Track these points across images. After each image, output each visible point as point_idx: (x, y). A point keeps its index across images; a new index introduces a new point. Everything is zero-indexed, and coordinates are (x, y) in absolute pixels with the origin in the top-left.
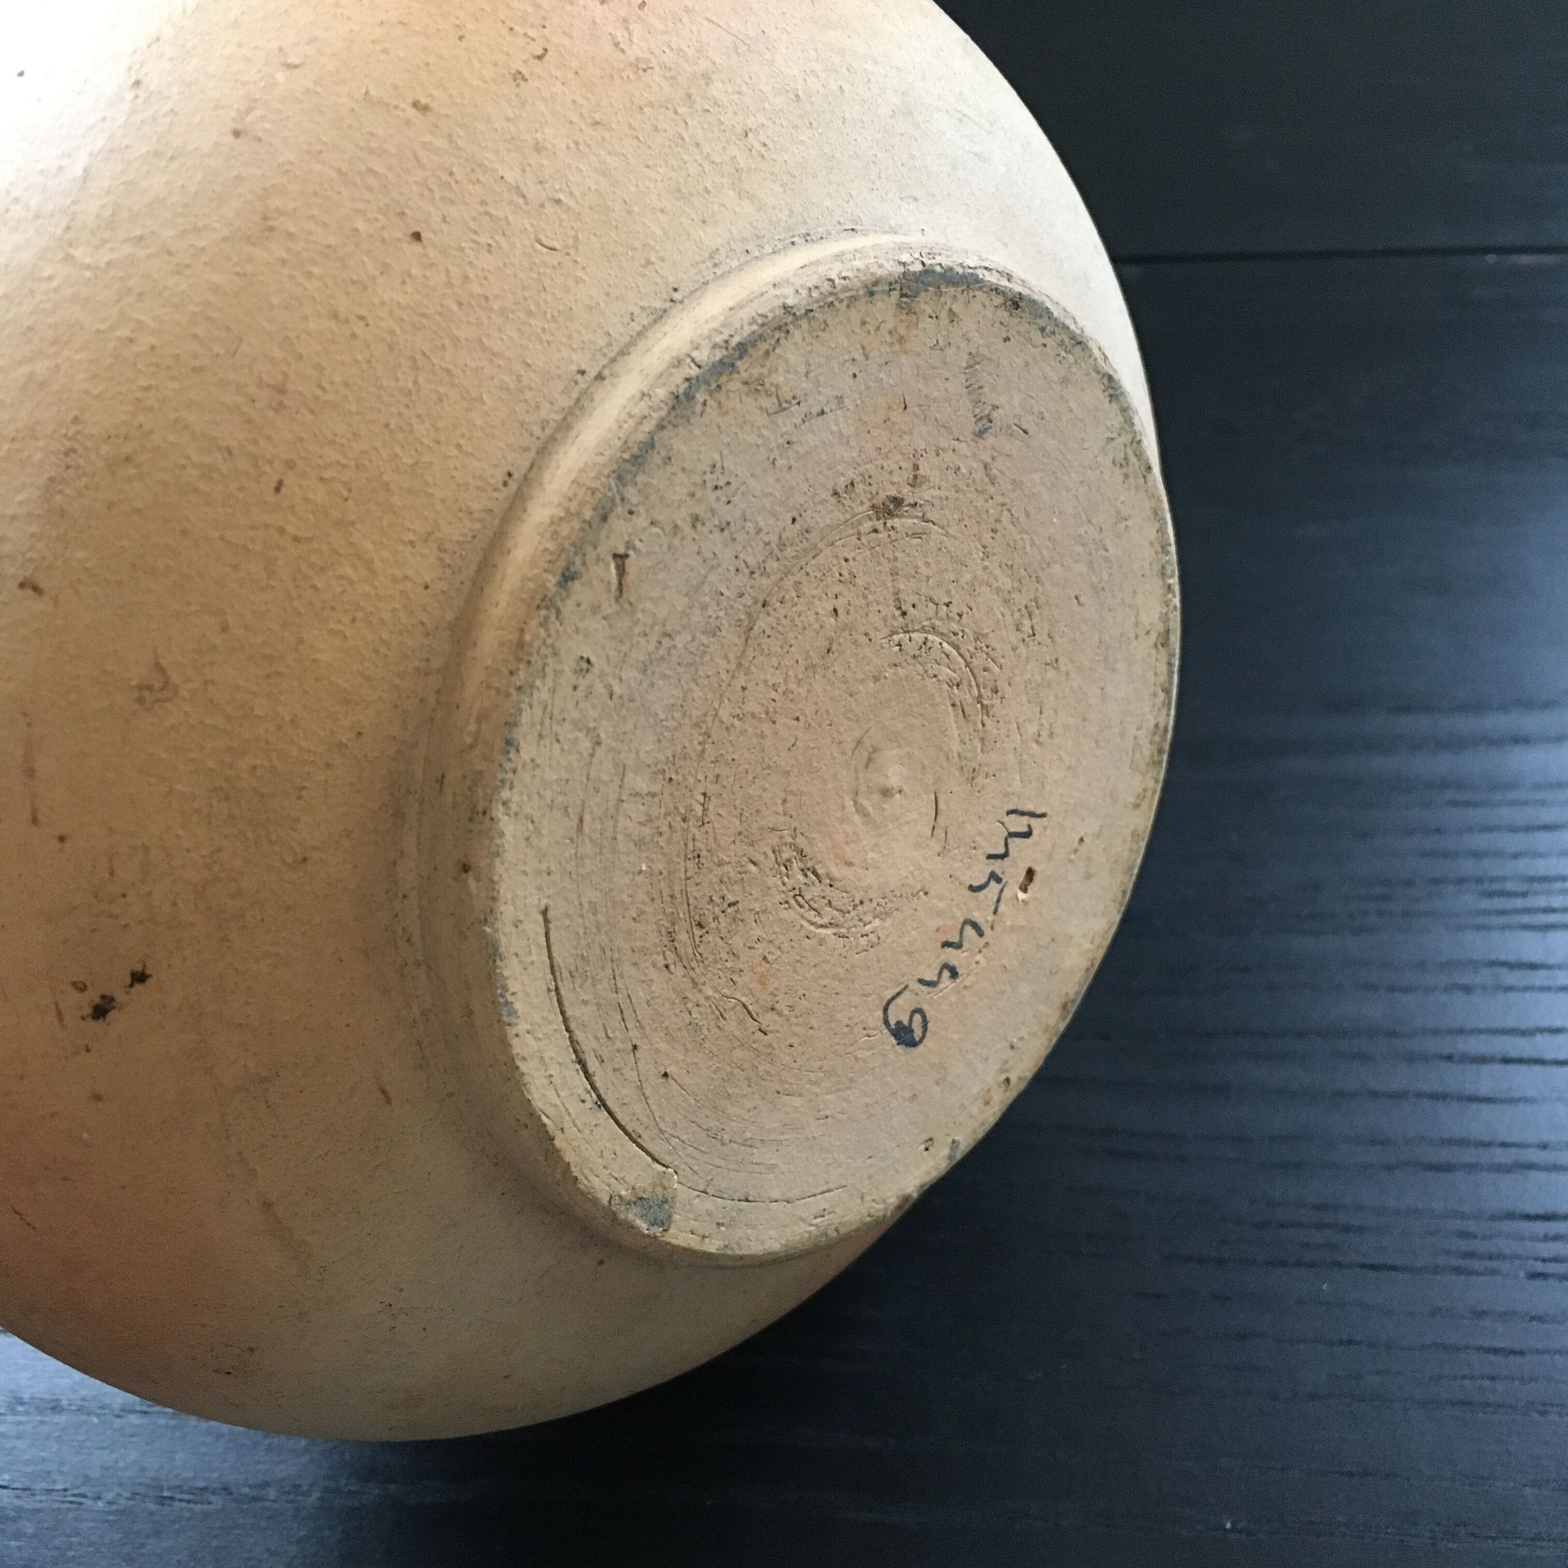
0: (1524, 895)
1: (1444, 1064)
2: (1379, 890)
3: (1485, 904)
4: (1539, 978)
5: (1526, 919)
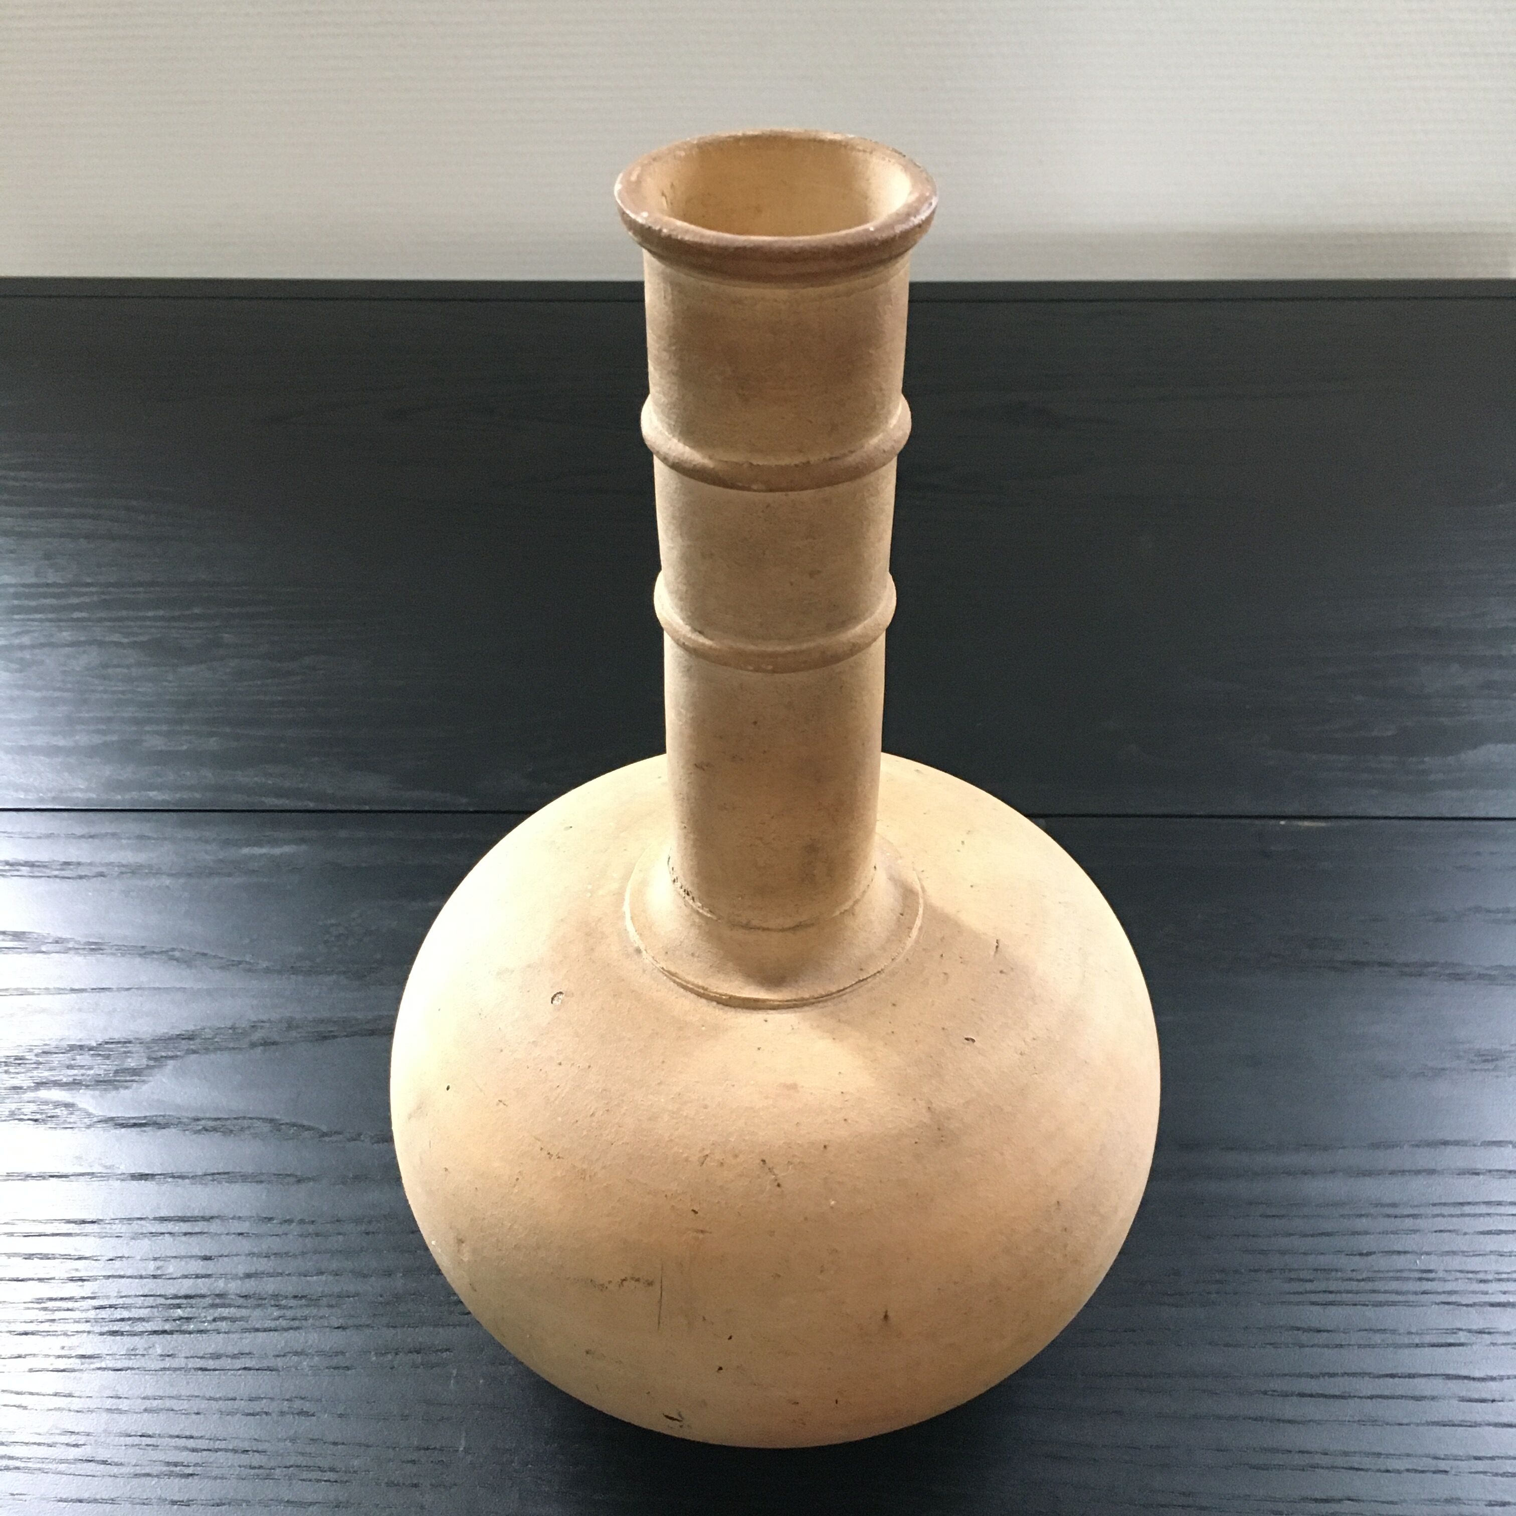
0: (1311, 1281)
1: (1262, 1396)
2: (1218, 1276)
3: (1287, 1287)
4: (1323, 1338)
5: (1314, 1298)
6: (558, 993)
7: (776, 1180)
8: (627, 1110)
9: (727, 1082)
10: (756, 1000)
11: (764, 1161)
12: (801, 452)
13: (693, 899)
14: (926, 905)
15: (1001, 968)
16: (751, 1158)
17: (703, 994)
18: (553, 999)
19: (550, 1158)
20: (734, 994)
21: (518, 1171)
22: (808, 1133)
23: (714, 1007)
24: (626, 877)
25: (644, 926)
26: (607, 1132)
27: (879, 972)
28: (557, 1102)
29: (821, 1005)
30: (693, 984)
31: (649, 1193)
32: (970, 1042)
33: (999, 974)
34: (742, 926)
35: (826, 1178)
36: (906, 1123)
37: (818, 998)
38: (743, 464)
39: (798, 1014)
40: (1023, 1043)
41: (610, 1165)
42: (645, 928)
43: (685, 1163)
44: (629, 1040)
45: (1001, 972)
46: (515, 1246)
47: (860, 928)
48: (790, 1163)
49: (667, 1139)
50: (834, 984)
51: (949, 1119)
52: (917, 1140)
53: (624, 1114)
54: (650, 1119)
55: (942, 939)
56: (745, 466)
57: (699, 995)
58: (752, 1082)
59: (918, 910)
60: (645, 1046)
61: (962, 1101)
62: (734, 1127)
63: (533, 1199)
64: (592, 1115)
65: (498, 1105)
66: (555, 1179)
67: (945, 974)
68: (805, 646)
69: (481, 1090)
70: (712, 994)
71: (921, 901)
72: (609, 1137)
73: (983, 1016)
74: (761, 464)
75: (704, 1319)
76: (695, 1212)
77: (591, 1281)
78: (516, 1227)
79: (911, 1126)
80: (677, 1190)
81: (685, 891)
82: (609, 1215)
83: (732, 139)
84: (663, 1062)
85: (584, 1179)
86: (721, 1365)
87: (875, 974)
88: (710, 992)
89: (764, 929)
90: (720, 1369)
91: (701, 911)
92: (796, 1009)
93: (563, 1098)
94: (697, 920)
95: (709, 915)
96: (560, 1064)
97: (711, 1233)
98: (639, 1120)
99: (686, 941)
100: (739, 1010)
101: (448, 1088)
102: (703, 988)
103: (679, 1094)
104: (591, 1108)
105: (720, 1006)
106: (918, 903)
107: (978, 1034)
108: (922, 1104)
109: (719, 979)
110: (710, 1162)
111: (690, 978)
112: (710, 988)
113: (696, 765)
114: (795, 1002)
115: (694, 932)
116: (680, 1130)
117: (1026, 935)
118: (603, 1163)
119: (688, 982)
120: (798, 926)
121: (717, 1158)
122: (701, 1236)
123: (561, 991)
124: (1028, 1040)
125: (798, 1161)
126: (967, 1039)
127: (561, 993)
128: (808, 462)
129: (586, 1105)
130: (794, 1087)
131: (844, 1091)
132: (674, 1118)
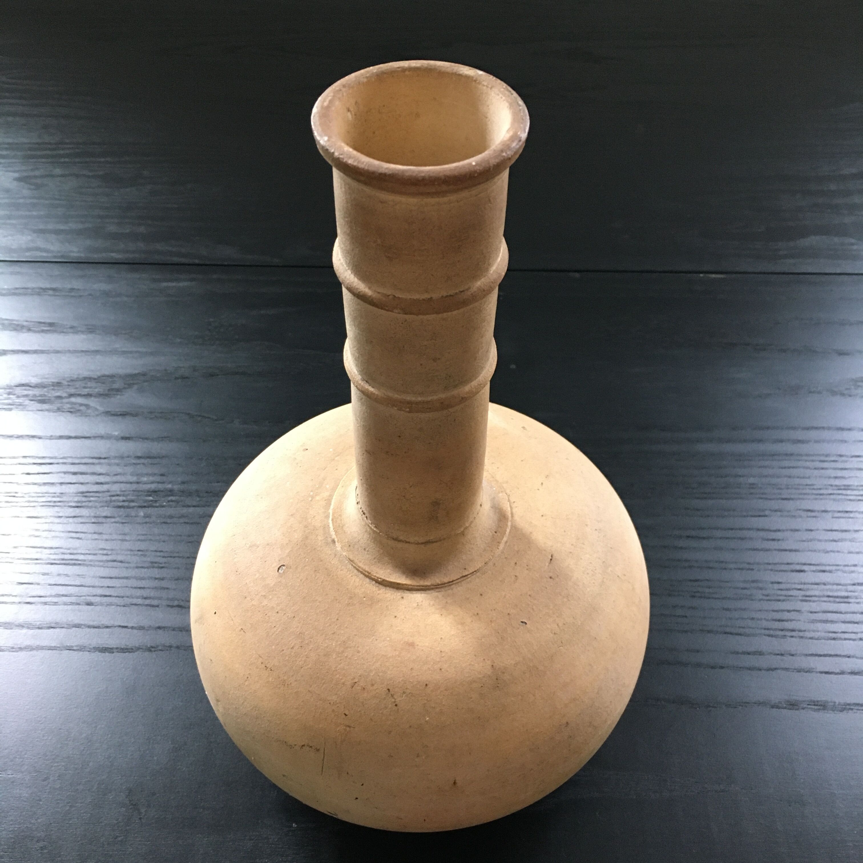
6: (282, 565)
7: (395, 702)
8: (312, 648)
9: (373, 637)
10: (398, 584)
11: (389, 690)
12: (427, 292)
13: (367, 517)
14: (512, 526)
15: (551, 574)
16: (382, 687)
17: (368, 576)
18: (279, 569)
19: (266, 669)
20: (385, 579)
21: (248, 673)
22: (417, 675)
23: (373, 585)
24: (334, 489)
25: (339, 526)
26: (300, 659)
27: (475, 571)
28: (273, 636)
29: (437, 590)
30: (362, 569)
31: (320, 700)
32: (524, 624)
33: (549, 579)
34: (393, 539)
35: (425, 704)
36: (477, 673)
37: (436, 585)
38: (389, 296)
39: (423, 595)
40: (557, 627)
41: (299, 680)
42: (339, 528)
43: (343, 685)
44: (320, 602)
45: (551, 578)
46: (245, 714)
47: (467, 542)
48: (404, 693)
49: (333, 669)
50: (447, 577)
51: (503, 673)
52: (483, 685)
53: (311, 650)
54: (325, 655)
55: (518, 552)
56: (391, 297)
57: (365, 576)
58: (388, 639)
59: (506, 531)
60: (328, 608)
61: (513, 662)
62: (374, 667)
63: (255, 691)
64: (292, 648)
65: (240, 631)
66: (268, 682)
67: (516, 576)
68: (430, 398)
69: (232, 620)
70: (373, 577)
71: (509, 524)
72: (300, 663)
73: (534, 607)
74: (400, 296)
75: (348, 773)
76: (346, 715)
77: (285, 742)
78: (245, 703)
79: (480, 676)
80: (336, 701)
81: (362, 511)
82: (297, 708)
83: (399, 69)
84: (338, 619)
85: (284, 685)
86: (357, 797)
87: (473, 572)
88: (372, 575)
89: (407, 542)
90: (357, 798)
91: (370, 526)
92: (422, 592)
93: (277, 634)
94: (369, 530)
95: (375, 529)
96: (278, 612)
97: (354, 728)
98: (319, 655)
99: (362, 540)
100: (388, 588)
101: (215, 613)
102: (368, 572)
103: (344, 642)
104: (292, 643)
105: (377, 585)
106: (507, 525)
107: (529, 619)
108: (489, 663)
109: (379, 567)
110: (357, 686)
111: (361, 565)
112: (372, 573)
113: (366, 450)
114: (421, 587)
115: (366, 536)
116: (341, 665)
117: (571, 552)
118: (296, 678)
119: (359, 567)
120: (427, 542)
121: (361, 685)
122: (348, 729)
123: (284, 564)
124: (560, 625)
125: (409, 692)
126: (522, 622)
127: (284, 565)
128: (431, 298)
129: (290, 641)
130: (412, 645)
131: (443, 650)
132: (339, 657)
